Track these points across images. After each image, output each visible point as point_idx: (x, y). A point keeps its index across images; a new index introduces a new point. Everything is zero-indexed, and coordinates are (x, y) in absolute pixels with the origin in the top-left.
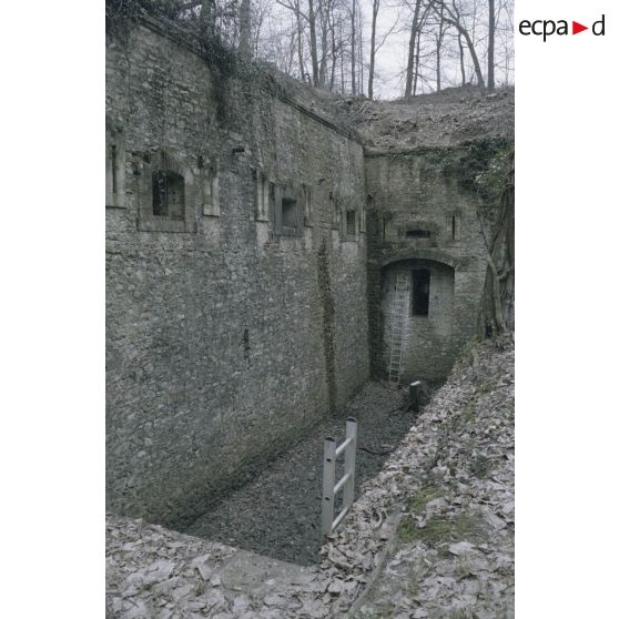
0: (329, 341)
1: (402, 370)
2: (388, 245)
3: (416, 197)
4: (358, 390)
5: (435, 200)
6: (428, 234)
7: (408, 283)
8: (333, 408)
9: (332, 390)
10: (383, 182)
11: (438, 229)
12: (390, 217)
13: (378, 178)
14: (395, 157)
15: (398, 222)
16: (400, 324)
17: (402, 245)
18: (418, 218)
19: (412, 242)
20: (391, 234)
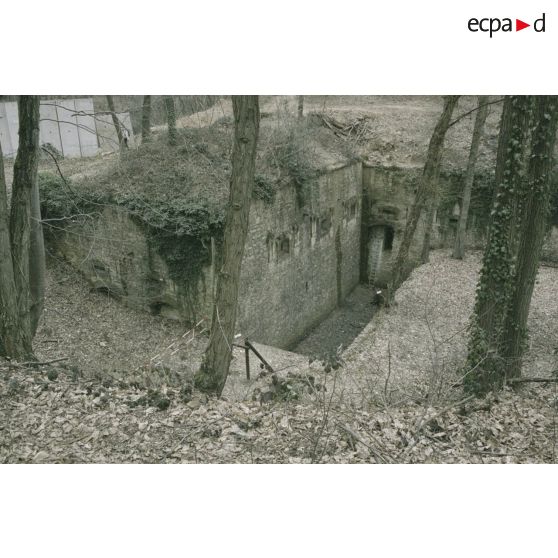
0: (339, 273)
1: (376, 279)
2: (372, 216)
3: (389, 193)
4: (352, 290)
5: (398, 196)
6: (394, 213)
7: (383, 235)
8: (339, 302)
9: (339, 295)
10: (372, 182)
11: (399, 211)
12: (375, 202)
13: (369, 179)
14: (380, 170)
15: (379, 204)
16: (377, 257)
17: (380, 217)
18: (390, 204)
19: (385, 216)
20: (374, 210)
